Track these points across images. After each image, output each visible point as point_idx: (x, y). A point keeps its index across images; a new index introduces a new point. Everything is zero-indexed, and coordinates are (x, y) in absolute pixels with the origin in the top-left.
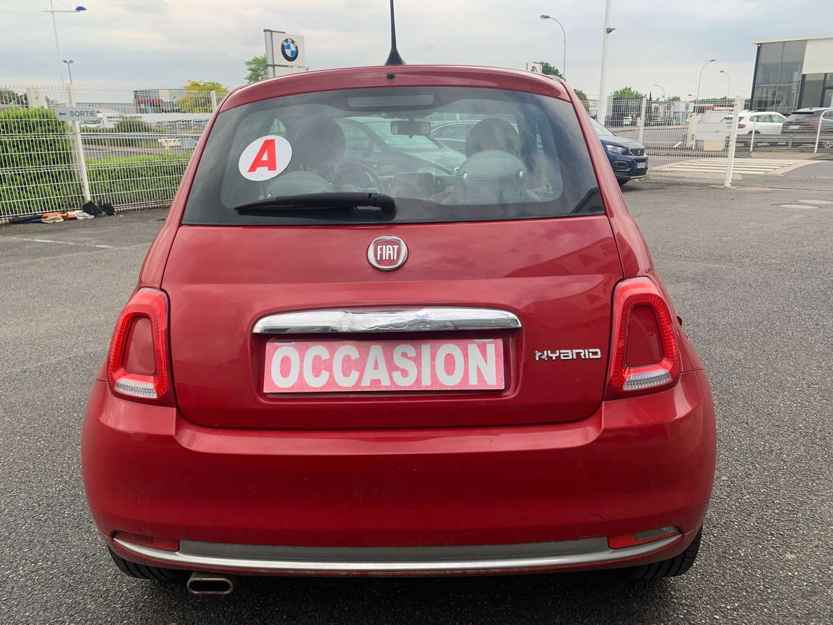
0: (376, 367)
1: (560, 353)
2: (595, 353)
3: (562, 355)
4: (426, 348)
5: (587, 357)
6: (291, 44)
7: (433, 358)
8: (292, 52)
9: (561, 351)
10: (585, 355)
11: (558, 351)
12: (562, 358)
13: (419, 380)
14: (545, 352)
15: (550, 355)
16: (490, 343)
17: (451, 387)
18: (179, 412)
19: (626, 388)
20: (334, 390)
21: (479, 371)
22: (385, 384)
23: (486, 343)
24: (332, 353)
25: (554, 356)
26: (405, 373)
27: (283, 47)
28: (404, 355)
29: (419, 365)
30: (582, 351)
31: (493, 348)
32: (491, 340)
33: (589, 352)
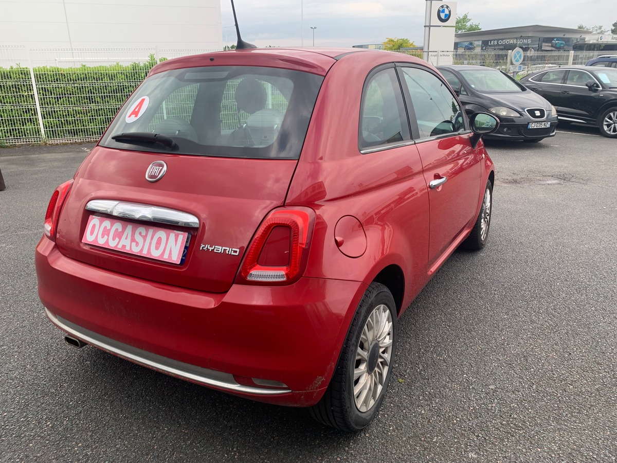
0: (126, 239)
1: (215, 248)
2: (235, 252)
3: (215, 249)
4: (151, 231)
5: (230, 253)
6: (446, 9)
7: (152, 238)
8: (446, 15)
9: (216, 247)
10: (229, 252)
11: (214, 246)
12: (215, 251)
13: (142, 250)
14: (207, 245)
15: (209, 248)
16: (181, 234)
17: (155, 257)
18: (56, 245)
19: (249, 278)
20: (107, 247)
21: (171, 251)
22: (127, 249)
23: (179, 234)
24: (112, 226)
25: (211, 249)
26: (137, 244)
27: (439, 12)
28: (140, 234)
29: (145, 241)
30: (228, 249)
31: (182, 237)
32: (182, 233)
33: (232, 250)
